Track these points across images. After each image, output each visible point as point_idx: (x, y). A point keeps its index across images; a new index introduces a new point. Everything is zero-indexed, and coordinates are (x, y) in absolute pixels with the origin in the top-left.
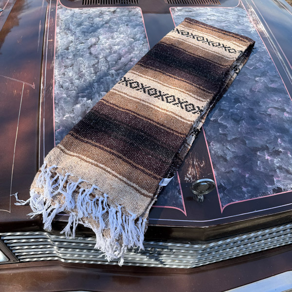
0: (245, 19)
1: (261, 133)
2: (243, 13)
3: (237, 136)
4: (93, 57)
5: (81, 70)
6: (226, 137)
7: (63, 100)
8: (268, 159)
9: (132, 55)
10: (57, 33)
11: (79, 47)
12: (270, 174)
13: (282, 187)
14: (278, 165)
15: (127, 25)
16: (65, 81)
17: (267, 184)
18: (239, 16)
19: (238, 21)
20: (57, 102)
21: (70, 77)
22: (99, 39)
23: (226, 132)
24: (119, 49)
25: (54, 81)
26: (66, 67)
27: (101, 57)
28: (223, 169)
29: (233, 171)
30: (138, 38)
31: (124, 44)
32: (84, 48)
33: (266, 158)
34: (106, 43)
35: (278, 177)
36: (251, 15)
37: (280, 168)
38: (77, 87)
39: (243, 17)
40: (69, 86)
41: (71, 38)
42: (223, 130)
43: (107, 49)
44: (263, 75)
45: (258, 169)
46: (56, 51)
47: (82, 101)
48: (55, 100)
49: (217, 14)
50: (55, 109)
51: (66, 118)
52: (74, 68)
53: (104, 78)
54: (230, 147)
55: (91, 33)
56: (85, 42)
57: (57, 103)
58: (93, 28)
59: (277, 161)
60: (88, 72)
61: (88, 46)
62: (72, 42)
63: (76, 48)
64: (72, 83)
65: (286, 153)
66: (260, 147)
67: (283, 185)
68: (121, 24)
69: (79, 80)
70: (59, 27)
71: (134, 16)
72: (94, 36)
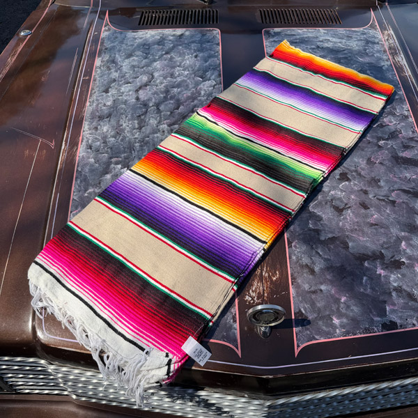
0: (377, 47)
1: (374, 231)
2: (374, 37)
3: (337, 234)
4: (141, 104)
5: (121, 123)
6: (318, 234)
7: (88, 167)
8: (380, 275)
9: (196, 102)
10: (96, 68)
11: (123, 89)
12: (381, 298)
13: (398, 322)
14: (395, 285)
15: (196, 57)
16: (96, 139)
17: (374, 315)
18: (368, 42)
19: (365, 50)
20: (80, 170)
21: (103, 133)
22: (153, 77)
23: (320, 227)
24: (179, 93)
25: (81, 138)
26: (101, 118)
27: (151, 105)
28: (306, 287)
29: (321, 290)
30: (209, 76)
31: (187, 85)
32: (130, 91)
33: (378, 273)
34: (162, 83)
35: (394, 304)
36: (388, 40)
37: (399, 290)
38: (111, 148)
39: (374, 43)
40: (100, 146)
41: (115, 75)
42: (315, 224)
43: (162, 93)
44: (392, 138)
45: (362, 290)
46: (91, 94)
47: (115, 169)
48: (78, 166)
49: (334, 40)
50: (76, 180)
51: (90, 193)
52: (112, 120)
53: (151, 136)
54: (322, 251)
55: (143, 68)
56: (133, 82)
57: (80, 172)
58: (146, 60)
59: (394, 279)
60: (130, 126)
61: (136, 87)
62: (115, 80)
63: (119, 90)
64: (105, 142)
65: (411, 266)
66: (370, 253)
67: (401, 318)
68: (188, 54)
69: (115, 138)
70: (101, 58)
71: (209, 42)
72: (147, 73)
